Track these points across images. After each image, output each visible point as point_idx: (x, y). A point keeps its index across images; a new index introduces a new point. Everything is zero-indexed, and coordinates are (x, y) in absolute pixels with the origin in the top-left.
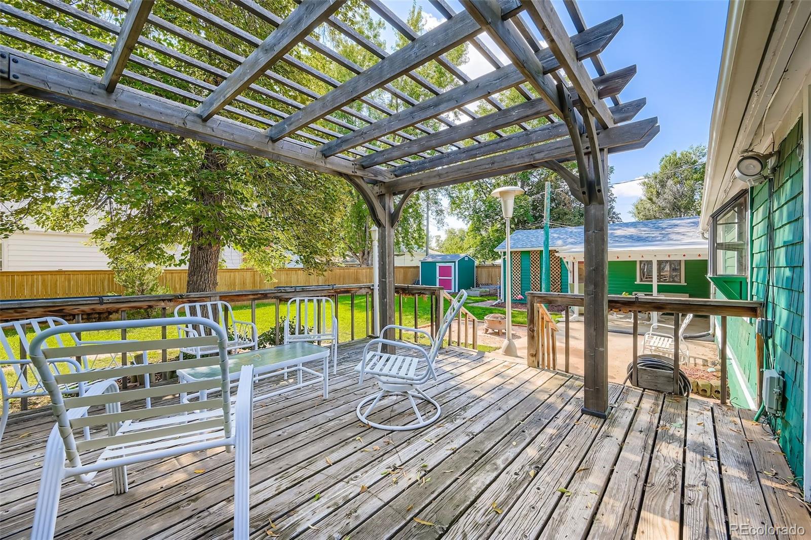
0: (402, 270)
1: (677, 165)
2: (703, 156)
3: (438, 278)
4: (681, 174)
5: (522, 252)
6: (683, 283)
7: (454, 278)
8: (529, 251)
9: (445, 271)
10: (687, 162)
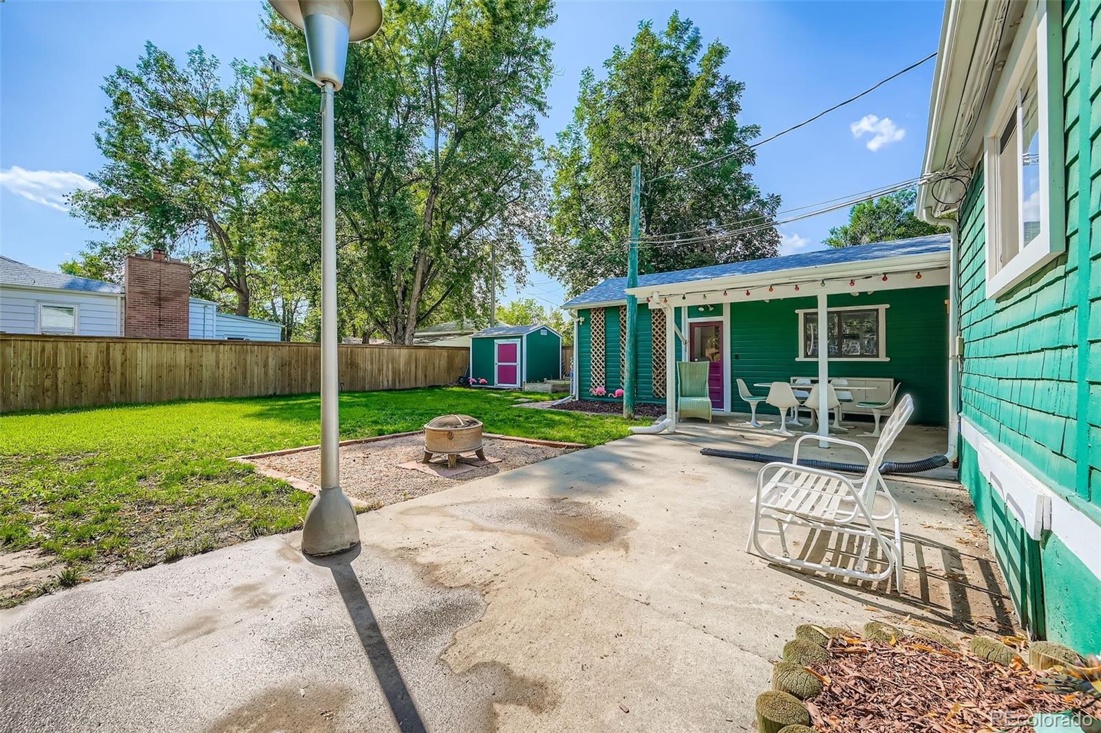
0: (445, 353)
1: (875, 214)
2: (910, 203)
3: (497, 364)
4: (880, 229)
5: (606, 309)
6: (883, 358)
7: (521, 364)
8: (618, 307)
9: (508, 353)
10: (887, 212)
